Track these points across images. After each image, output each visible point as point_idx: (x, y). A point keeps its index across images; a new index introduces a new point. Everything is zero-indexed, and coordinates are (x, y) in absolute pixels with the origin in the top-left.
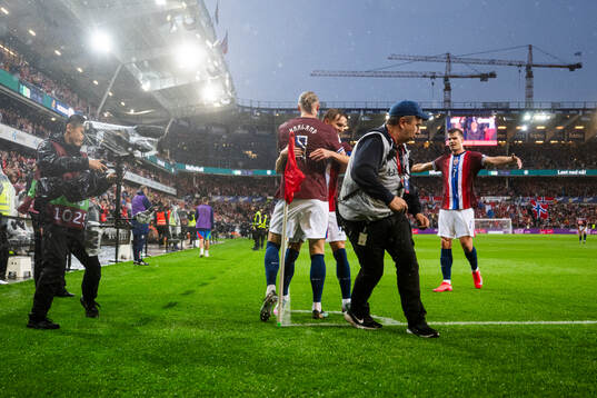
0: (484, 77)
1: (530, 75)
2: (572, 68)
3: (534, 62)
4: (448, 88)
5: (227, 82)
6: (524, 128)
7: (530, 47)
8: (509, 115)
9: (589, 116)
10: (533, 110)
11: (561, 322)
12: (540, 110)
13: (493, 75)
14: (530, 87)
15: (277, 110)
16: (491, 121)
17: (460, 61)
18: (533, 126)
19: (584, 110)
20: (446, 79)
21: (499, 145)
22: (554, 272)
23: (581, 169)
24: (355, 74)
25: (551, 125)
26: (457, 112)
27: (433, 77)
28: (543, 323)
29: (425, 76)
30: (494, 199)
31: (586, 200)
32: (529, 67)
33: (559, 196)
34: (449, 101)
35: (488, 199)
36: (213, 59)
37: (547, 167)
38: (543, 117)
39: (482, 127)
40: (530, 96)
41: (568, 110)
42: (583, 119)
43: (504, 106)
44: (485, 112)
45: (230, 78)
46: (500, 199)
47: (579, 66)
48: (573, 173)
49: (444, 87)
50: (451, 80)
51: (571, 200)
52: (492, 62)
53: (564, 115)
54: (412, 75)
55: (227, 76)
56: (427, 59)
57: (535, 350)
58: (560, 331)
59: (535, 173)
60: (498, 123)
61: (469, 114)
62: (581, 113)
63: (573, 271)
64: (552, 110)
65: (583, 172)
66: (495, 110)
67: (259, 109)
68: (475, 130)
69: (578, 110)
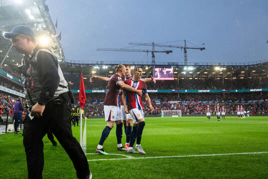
0: (168, 52)
1: (185, 52)
2: (202, 49)
3: (187, 47)
4: (153, 56)
5: (61, 52)
6: (184, 73)
7: (185, 41)
8: (178, 67)
9: (209, 68)
10: (188, 66)
11: (203, 155)
12: (190, 66)
13: (171, 52)
14: (186, 56)
15: (82, 64)
16: (171, 70)
17: (158, 46)
18: (188, 72)
19: (207, 66)
20: (153, 52)
21: (175, 80)
22: (199, 133)
23: (207, 90)
24: (115, 50)
25: (195, 72)
26: (157, 66)
27: (147, 52)
28: (196, 156)
29: (144, 51)
30: (174, 102)
31: (210, 102)
32: (185, 49)
33: (200, 100)
34: (154, 62)
35: (171, 102)
36: (54, 42)
37: (194, 89)
38: (191, 69)
39: (168, 72)
40: (186, 60)
41: (201, 66)
42: (207, 69)
43: (176, 64)
44: (169, 66)
45: (62, 51)
46: (176, 102)
47: (204, 49)
48: (204, 91)
49: (152, 56)
50: (155, 53)
51: (204, 102)
52: (171, 46)
53: (199, 68)
54: (139, 51)
55: (61, 50)
56: (145, 44)
57: (194, 168)
58: (203, 159)
59: (190, 91)
60: (174, 71)
61: (162, 67)
62: (206, 67)
63: (207, 132)
64: (195, 66)
65: (208, 91)
66: (173, 65)
67: (74, 64)
68: (165, 74)
69: (205, 66)
